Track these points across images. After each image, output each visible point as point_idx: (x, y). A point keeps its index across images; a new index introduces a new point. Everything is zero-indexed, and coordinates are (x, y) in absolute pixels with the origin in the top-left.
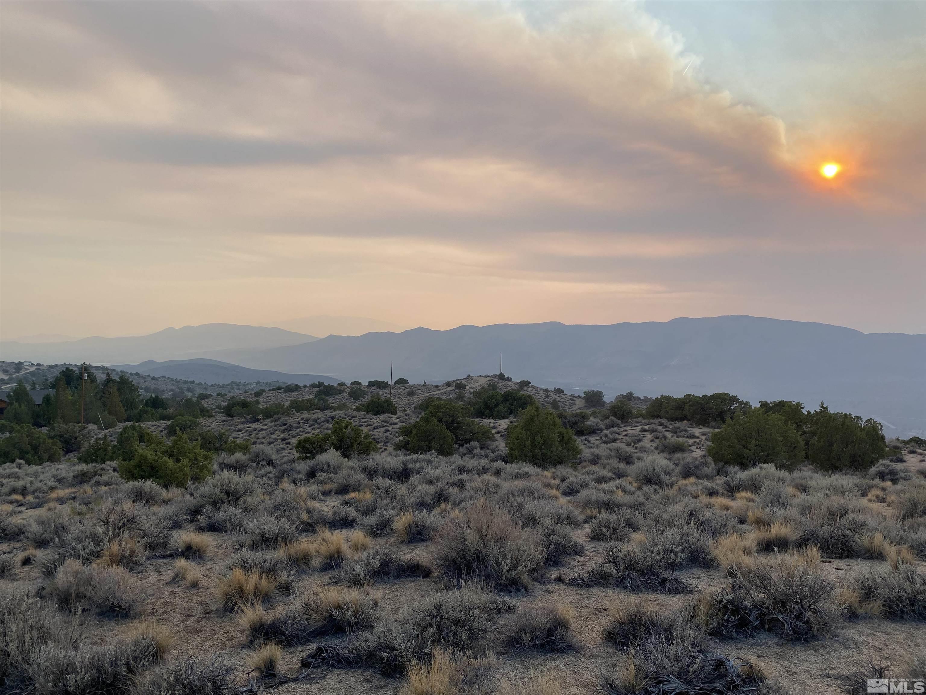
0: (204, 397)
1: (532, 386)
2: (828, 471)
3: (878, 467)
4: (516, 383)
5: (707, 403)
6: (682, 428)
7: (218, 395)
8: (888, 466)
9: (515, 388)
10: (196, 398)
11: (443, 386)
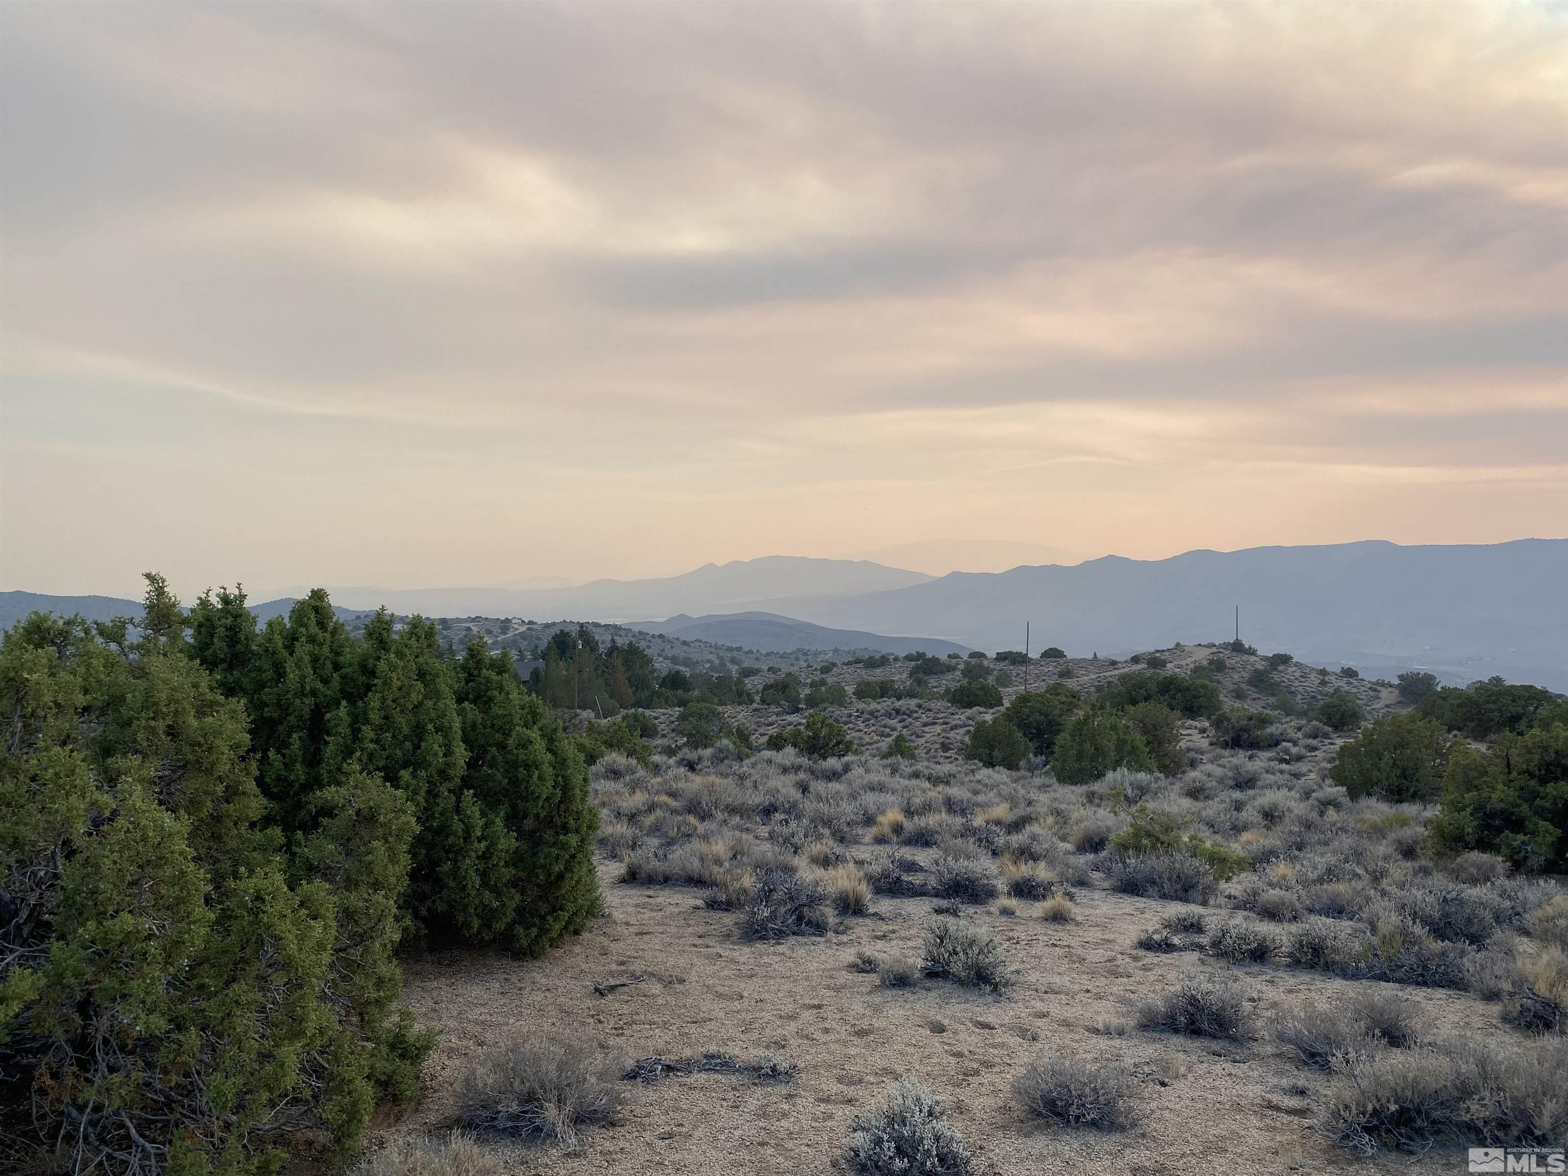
0: (748, 673)
1: (1297, 664)
4: (1266, 659)
7: (770, 669)
9: (1261, 667)
10: (740, 673)
11: (1126, 662)
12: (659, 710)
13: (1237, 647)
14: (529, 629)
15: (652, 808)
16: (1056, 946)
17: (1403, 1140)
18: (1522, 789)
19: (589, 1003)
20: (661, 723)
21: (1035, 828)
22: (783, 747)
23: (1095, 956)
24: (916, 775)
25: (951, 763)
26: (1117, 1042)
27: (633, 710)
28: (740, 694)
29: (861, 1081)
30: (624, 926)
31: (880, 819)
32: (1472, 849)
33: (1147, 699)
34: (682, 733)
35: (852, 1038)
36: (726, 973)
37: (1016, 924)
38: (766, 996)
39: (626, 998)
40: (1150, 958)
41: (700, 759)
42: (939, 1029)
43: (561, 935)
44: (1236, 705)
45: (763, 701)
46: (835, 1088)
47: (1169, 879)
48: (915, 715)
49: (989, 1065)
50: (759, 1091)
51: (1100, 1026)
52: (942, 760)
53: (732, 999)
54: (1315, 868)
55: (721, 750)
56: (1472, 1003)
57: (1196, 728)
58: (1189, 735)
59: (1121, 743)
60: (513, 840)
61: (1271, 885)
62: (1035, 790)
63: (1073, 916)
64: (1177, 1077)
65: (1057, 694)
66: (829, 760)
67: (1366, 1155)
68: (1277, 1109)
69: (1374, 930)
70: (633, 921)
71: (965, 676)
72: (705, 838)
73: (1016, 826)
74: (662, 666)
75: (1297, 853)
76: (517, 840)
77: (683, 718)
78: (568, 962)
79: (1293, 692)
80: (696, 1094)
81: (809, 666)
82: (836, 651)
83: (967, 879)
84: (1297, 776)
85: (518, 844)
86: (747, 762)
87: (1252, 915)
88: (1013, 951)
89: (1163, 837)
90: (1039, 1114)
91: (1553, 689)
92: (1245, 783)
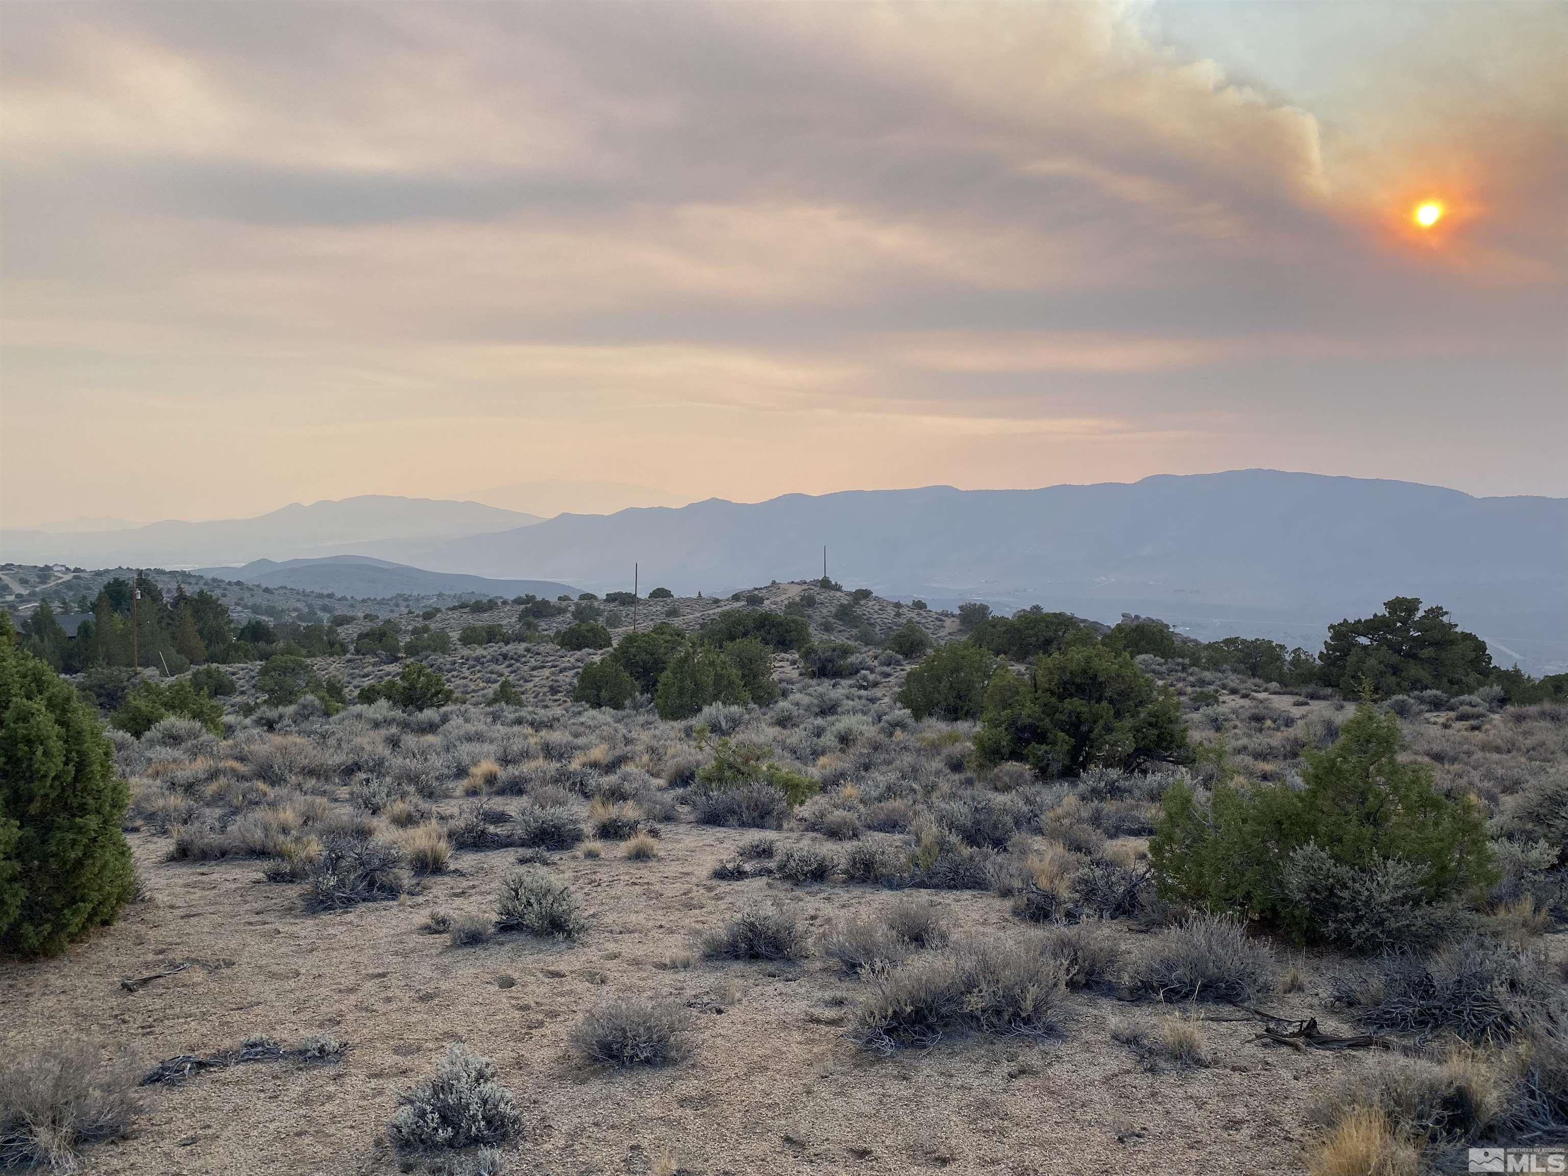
0: (341, 621)
1: (876, 599)
4: (849, 594)
7: (365, 617)
9: (846, 602)
10: (332, 622)
11: (728, 600)
12: (237, 665)
13: (825, 584)
14: (75, 577)
15: (213, 775)
16: (635, 884)
17: (917, 1037)
18: (1045, 705)
19: (113, 1002)
20: (240, 679)
21: (629, 768)
22: (375, 700)
23: (672, 890)
24: (519, 722)
25: (559, 705)
26: (681, 976)
27: (206, 666)
28: (332, 644)
29: (419, 1049)
30: (167, 910)
31: (473, 770)
32: (1007, 760)
33: (745, 634)
34: (262, 690)
35: (415, 1004)
36: (283, 950)
37: (600, 865)
38: (326, 970)
39: (161, 990)
40: (724, 887)
41: (281, 717)
42: (507, 983)
43: (84, 927)
44: (825, 637)
45: (358, 651)
46: (391, 1060)
47: (748, 808)
48: (523, 659)
49: (553, 1014)
50: (303, 1077)
51: (668, 961)
52: (550, 703)
53: (288, 977)
54: (877, 787)
55: (304, 707)
56: (990, 901)
57: (788, 660)
58: (782, 667)
59: (718, 678)
60: (15, 830)
61: (836, 806)
62: (638, 728)
63: (655, 852)
64: (732, 1003)
65: (663, 633)
66: (425, 711)
67: (887, 1054)
68: (818, 1021)
69: (918, 841)
70: (180, 902)
71: (575, 618)
72: (273, 805)
73: (610, 767)
74: (241, 616)
75: (863, 773)
76: (19, 828)
77: (264, 672)
78: (94, 957)
79: (872, 624)
80: (230, 1089)
81: (410, 612)
82: (440, 595)
83: (553, 826)
84: (872, 700)
85: (21, 833)
86: (336, 718)
87: (819, 835)
88: (594, 894)
89: (743, 769)
90: (596, 1060)
91: (1080, 615)
92: (828, 709)
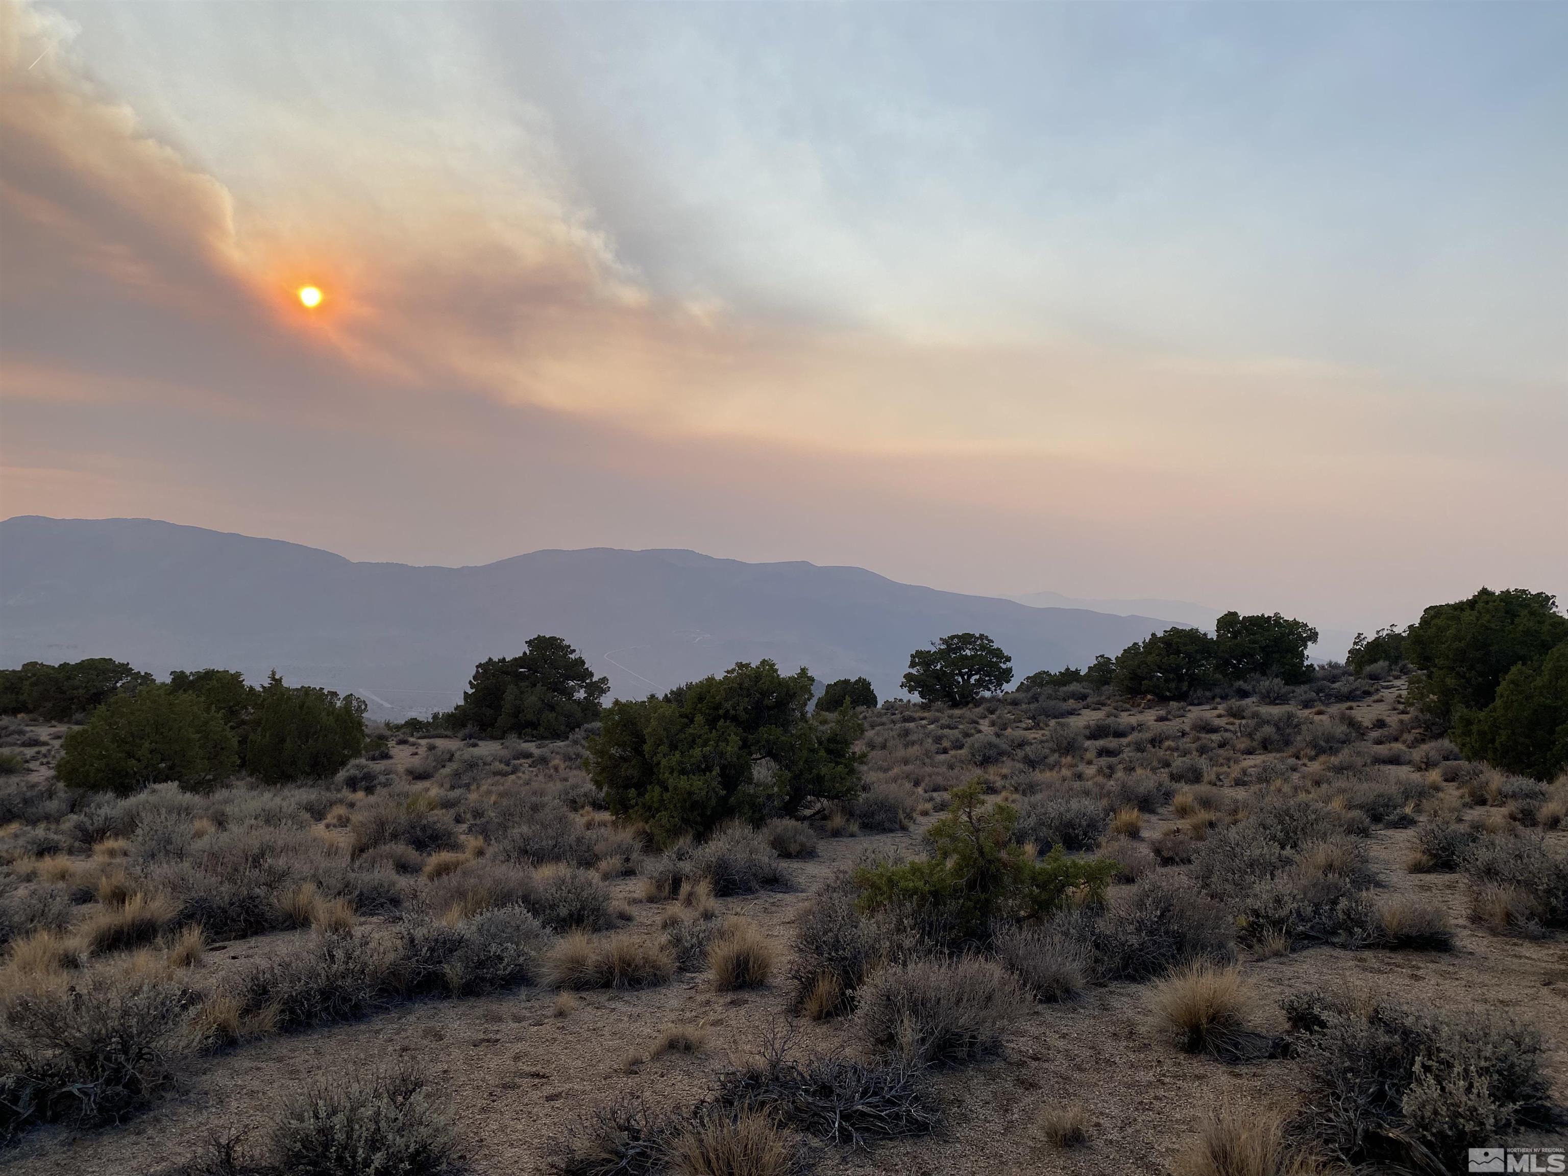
2: (275, 784)
3: (348, 771)
5: (69, 678)
6: (12, 728)
8: (363, 767)
